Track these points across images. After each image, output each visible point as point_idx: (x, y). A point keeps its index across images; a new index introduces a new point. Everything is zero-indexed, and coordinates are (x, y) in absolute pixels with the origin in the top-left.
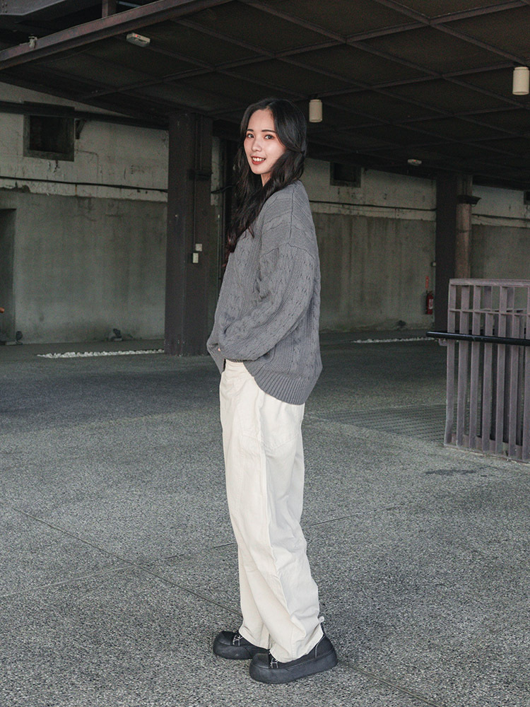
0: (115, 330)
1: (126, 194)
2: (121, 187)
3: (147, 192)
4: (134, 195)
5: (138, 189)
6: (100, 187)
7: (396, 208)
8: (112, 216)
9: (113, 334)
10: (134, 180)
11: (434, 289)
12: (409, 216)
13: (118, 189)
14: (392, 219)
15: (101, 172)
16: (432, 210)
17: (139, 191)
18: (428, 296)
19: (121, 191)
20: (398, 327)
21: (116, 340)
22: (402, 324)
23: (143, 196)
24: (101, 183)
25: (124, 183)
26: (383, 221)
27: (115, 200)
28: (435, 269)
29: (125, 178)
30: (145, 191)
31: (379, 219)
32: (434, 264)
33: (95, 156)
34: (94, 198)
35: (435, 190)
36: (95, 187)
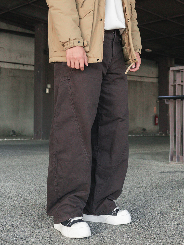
0: (13, 131)
1: (17, 67)
2: (15, 63)
3: (27, 66)
4: (21, 67)
5: (23, 65)
6: (5, 63)
7: (140, 76)
8: (11, 76)
9: (12, 133)
10: (21, 60)
11: (158, 113)
12: (146, 80)
13: (14, 65)
14: (139, 82)
15: (6, 56)
16: (157, 78)
17: (23, 66)
18: (156, 117)
19: (15, 65)
20: (142, 131)
21: (13, 135)
22: (144, 130)
23: (25, 68)
24: (5, 61)
25: (17, 62)
26: (135, 82)
27: (12, 69)
28: (158, 104)
29: (17, 59)
30: (26, 66)
31: (133, 81)
32: (158, 102)
33: (3, 49)
34: (2, 68)
35: (157, 69)
36: (3, 63)
